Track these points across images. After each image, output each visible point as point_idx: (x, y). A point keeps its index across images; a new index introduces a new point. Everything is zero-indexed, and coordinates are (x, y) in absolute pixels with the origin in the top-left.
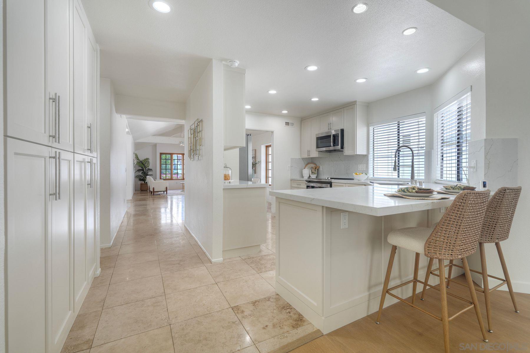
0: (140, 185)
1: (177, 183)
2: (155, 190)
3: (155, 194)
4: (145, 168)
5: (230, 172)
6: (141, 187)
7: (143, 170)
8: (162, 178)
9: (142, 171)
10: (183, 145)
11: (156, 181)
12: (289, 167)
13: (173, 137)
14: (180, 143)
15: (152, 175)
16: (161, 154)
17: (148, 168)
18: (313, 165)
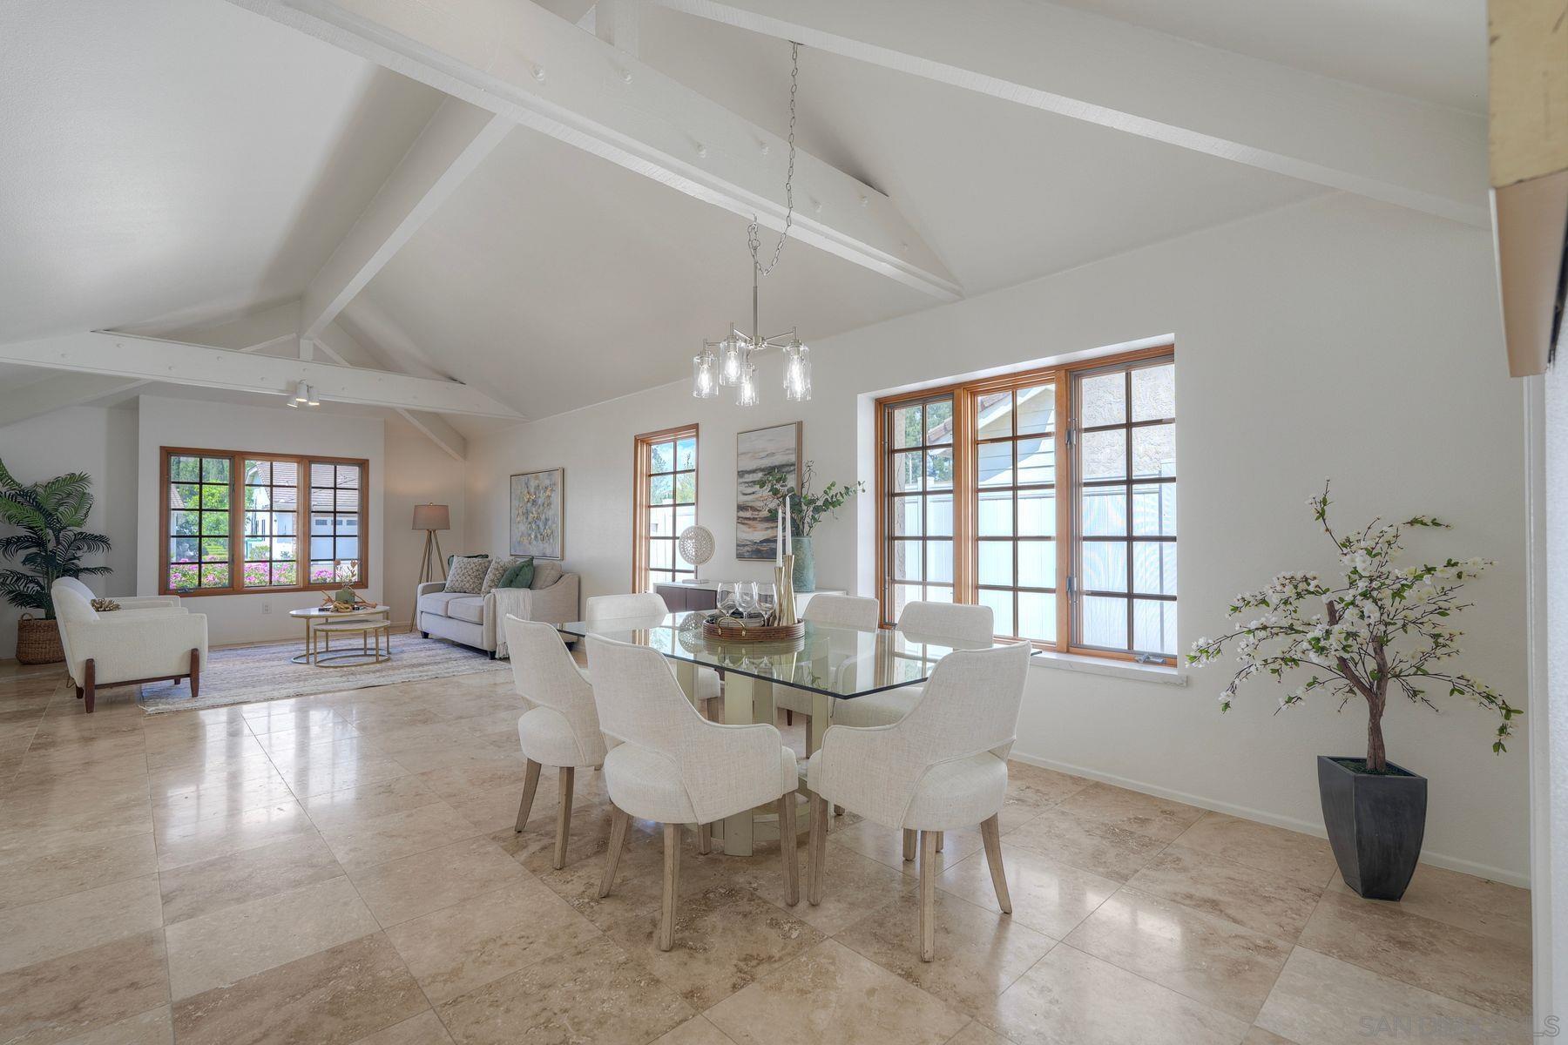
0: (16, 633)
1: (266, 609)
4: (57, 532)
6: (21, 641)
7: (40, 543)
8: (173, 583)
9: (34, 550)
10: (310, 399)
11: (125, 612)
13: (252, 353)
14: (294, 389)
15: (106, 569)
16: (168, 453)
17: (78, 530)
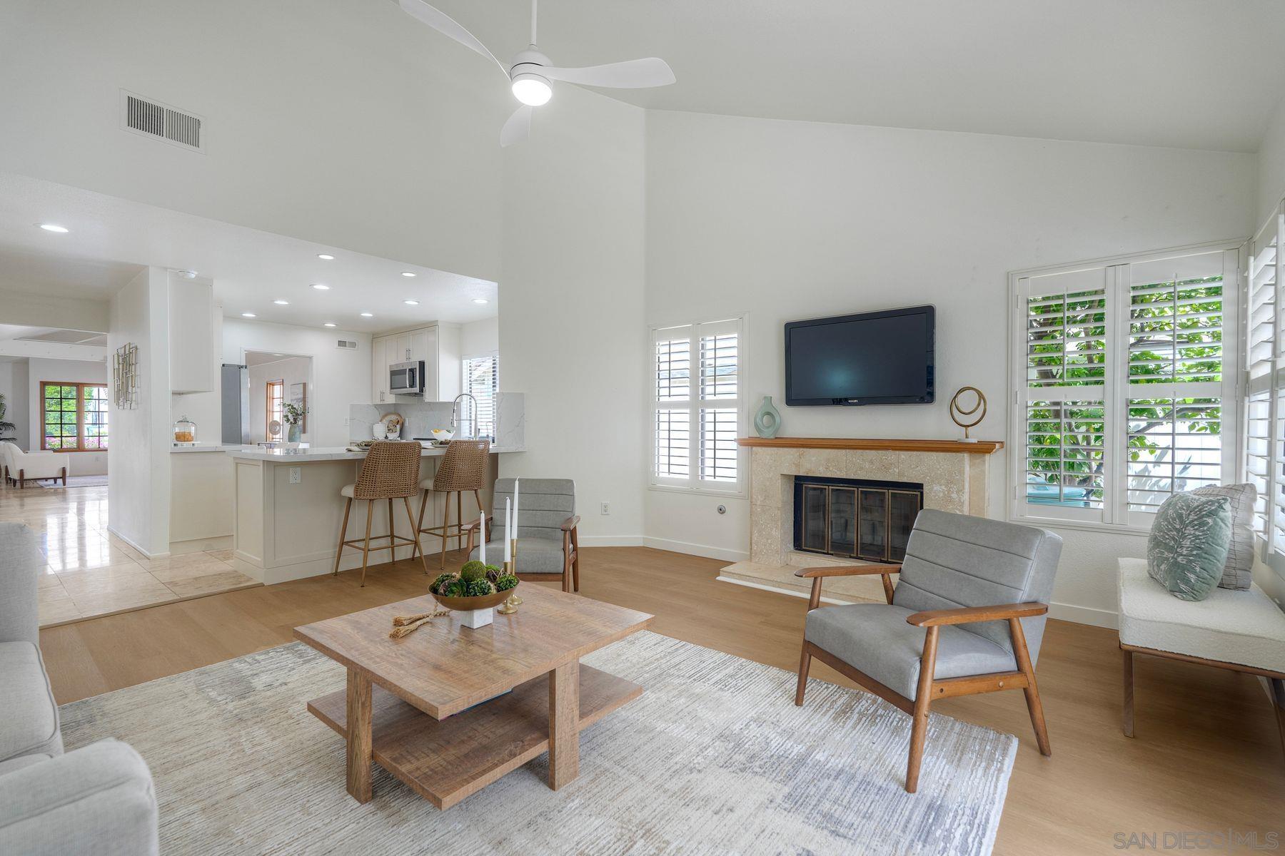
1: (97, 458)
2: (26, 477)
3: (25, 486)
5: (193, 428)
8: (48, 446)
11: (31, 454)
12: (346, 420)
15: (16, 439)
16: (44, 384)
18: (394, 417)
